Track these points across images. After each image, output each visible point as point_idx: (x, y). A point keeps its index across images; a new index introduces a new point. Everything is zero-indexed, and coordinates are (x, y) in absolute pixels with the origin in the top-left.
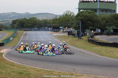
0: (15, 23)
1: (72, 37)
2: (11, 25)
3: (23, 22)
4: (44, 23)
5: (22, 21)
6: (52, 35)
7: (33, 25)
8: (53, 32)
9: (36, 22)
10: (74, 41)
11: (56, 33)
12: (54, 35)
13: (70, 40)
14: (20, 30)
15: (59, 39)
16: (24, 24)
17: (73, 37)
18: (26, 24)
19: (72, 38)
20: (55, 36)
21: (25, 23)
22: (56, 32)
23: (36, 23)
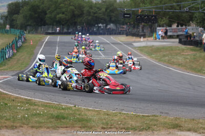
0: (18, 13)
1: (192, 50)
2: (6, 17)
3: (41, 7)
4: (106, 10)
5: (38, 7)
6: (130, 44)
7: (74, 16)
8: (134, 37)
9: (80, 7)
10: (201, 61)
11: (142, 39)
12: (136, 44)
13: (189, 57)
14: (33, 33)
15: (153, 56)
16: (46, 14)
17: (195, 50)
18: (51, 13)
19: (194, 53)
20: (141, 49)
21: (48, 12)
22: (144, 36)
23: (82, 11)
